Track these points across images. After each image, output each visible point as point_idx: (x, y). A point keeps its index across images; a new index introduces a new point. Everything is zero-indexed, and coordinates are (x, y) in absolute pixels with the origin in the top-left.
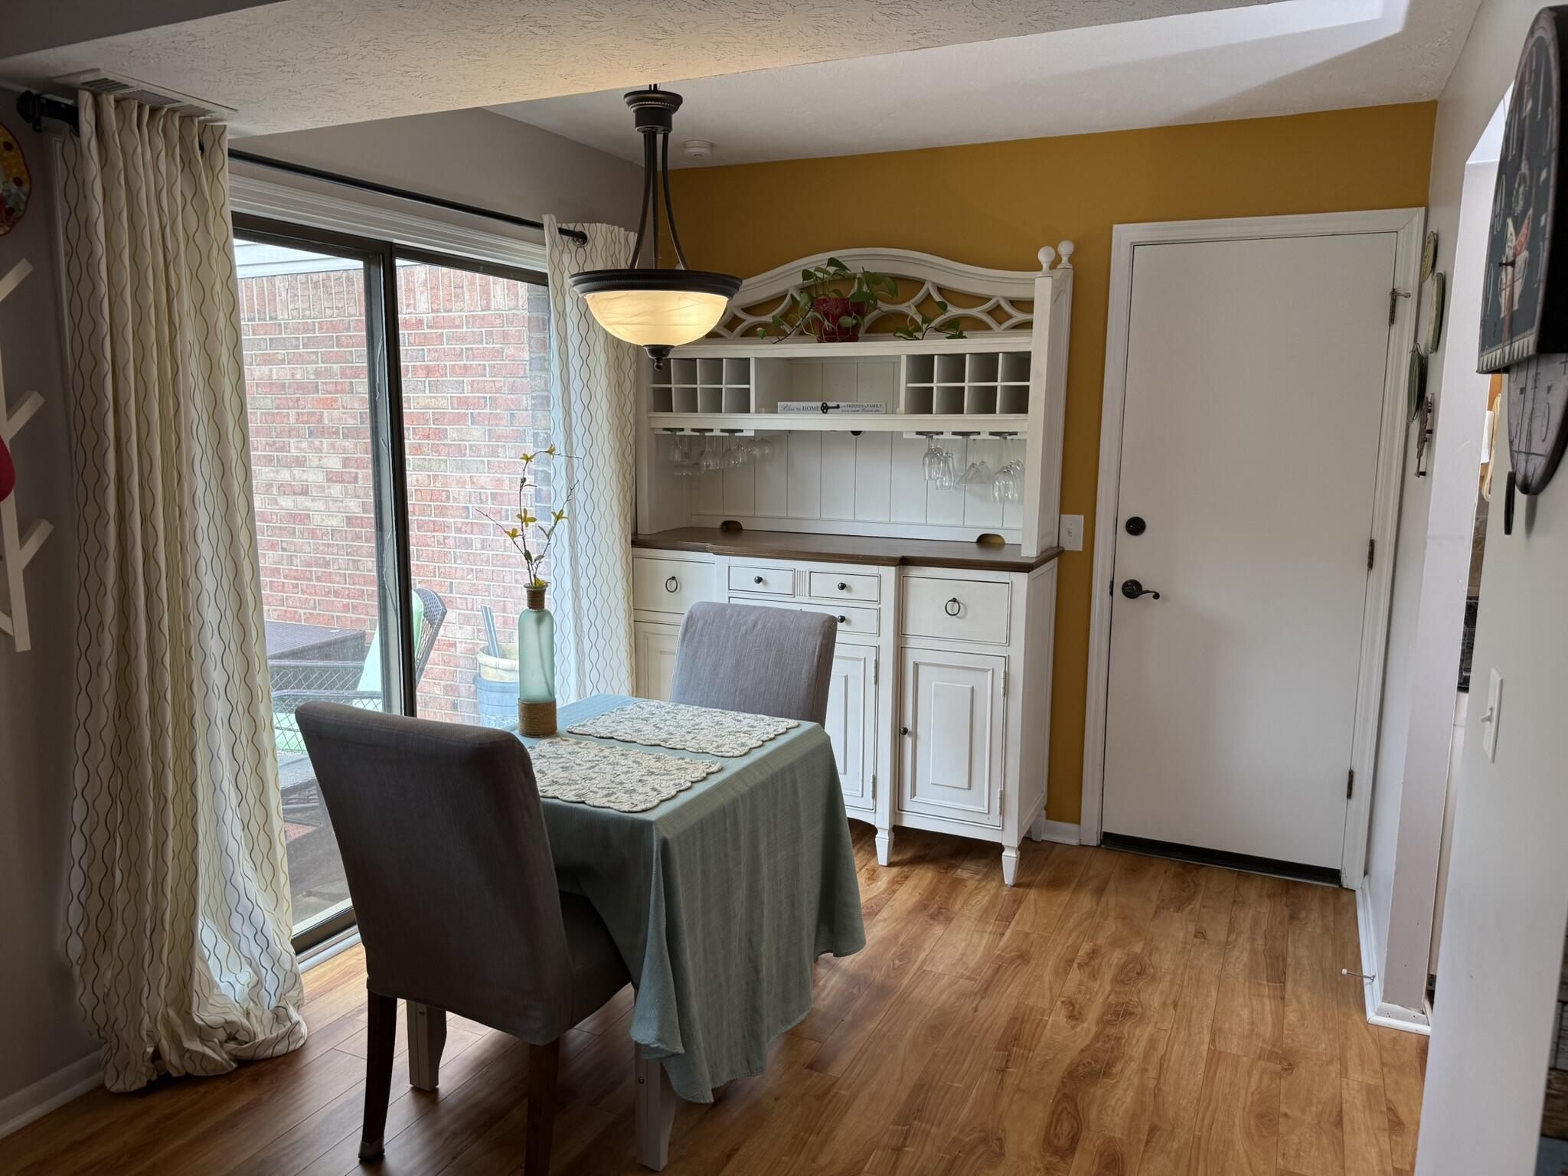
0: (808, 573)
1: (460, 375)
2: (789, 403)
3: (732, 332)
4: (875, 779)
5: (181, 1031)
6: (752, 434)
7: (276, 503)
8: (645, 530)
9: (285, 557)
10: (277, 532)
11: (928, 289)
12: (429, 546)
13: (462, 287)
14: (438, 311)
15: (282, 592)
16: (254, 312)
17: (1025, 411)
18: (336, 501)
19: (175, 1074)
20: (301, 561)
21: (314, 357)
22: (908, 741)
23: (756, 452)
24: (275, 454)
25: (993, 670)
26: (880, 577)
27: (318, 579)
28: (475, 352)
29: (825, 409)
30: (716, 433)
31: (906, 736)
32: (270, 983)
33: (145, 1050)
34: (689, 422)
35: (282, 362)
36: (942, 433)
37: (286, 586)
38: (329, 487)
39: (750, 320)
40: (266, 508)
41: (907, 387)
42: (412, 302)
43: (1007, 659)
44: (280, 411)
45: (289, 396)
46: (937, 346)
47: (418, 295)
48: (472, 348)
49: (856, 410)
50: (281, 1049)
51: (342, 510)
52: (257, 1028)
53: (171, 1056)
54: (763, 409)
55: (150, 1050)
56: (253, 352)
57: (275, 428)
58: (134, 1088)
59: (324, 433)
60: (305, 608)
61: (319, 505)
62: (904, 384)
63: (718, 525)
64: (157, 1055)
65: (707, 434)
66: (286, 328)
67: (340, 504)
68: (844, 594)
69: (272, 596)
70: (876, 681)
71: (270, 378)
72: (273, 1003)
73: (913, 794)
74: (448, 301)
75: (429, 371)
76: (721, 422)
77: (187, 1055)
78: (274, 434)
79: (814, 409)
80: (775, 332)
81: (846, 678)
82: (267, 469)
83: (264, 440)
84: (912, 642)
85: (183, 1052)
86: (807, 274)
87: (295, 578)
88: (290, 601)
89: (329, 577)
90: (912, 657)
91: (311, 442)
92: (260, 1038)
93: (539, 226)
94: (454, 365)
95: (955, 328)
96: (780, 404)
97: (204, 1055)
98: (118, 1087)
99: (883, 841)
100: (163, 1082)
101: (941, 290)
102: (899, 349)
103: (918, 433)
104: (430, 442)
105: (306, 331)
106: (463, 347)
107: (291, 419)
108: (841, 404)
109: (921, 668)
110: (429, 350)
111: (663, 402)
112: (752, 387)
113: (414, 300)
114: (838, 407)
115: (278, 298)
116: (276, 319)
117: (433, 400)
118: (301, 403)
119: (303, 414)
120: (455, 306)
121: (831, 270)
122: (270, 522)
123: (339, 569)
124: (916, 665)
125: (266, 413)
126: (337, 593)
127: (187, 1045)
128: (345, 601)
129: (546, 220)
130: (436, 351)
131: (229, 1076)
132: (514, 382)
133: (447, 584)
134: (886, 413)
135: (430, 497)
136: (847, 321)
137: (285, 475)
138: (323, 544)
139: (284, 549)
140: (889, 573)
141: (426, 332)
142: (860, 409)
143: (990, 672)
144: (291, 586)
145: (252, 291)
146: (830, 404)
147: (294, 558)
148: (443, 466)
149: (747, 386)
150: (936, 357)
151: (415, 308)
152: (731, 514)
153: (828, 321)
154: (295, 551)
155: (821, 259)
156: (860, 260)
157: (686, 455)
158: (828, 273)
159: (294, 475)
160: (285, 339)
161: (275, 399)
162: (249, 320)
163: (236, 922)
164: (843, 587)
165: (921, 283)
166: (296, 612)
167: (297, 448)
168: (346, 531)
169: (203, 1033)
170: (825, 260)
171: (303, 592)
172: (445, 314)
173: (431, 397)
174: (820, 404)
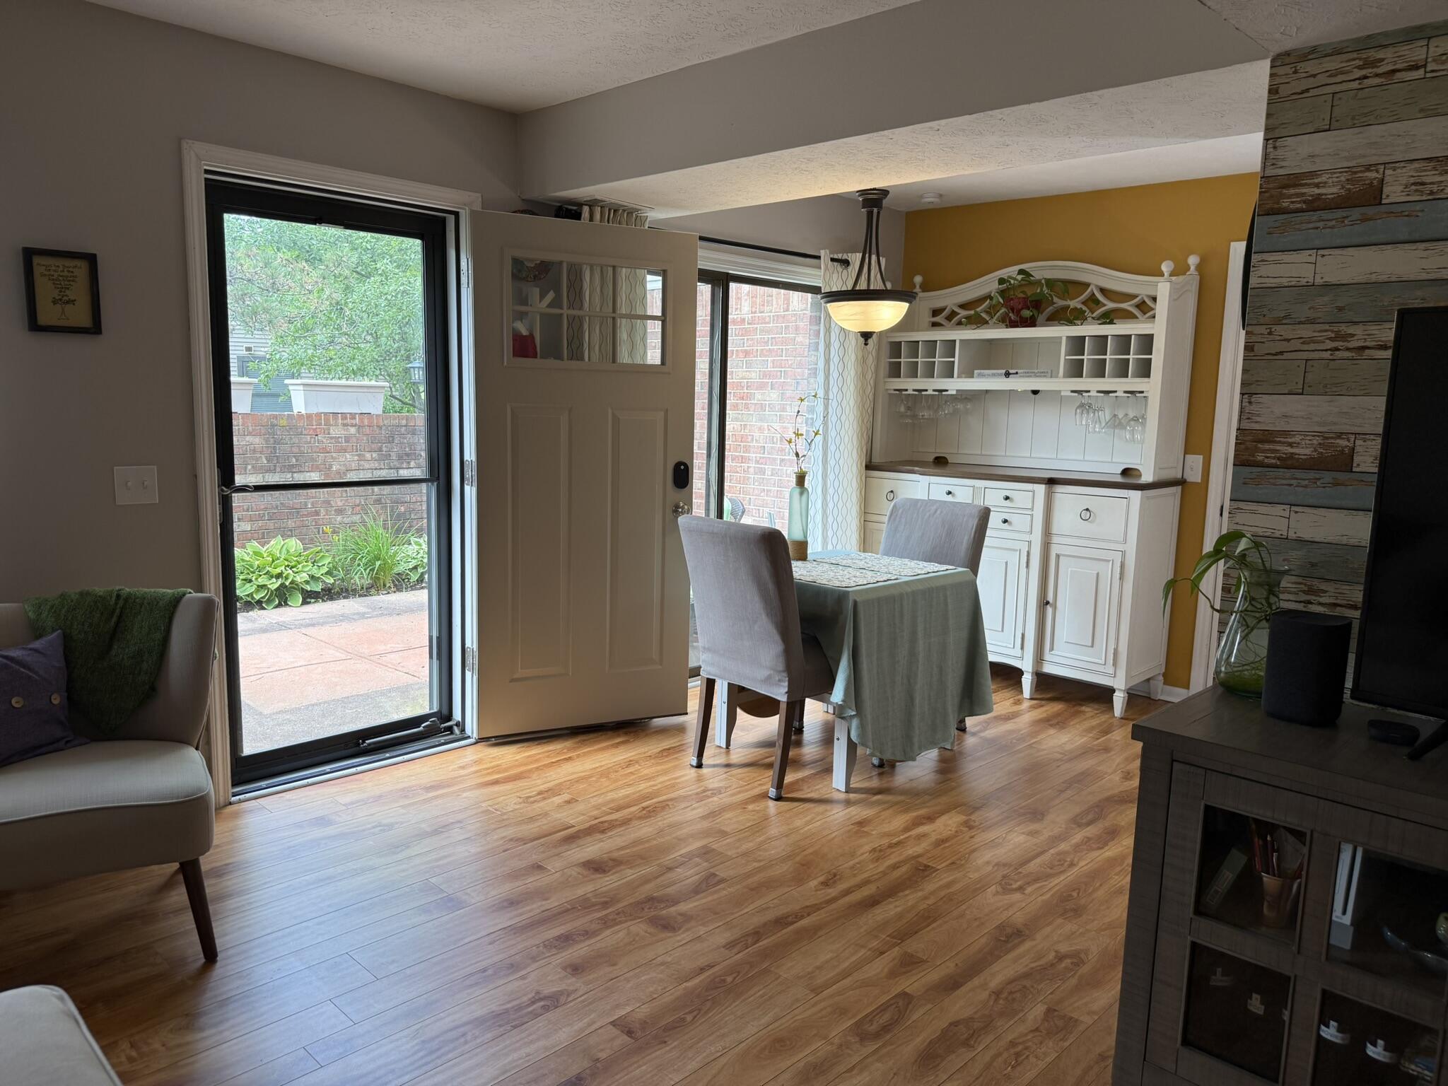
0: (983, 489)
1: (766, 356)
2: (982, 371)
3: (950, 321)
4: (1023, 635)
6: (954, 393)
8: (877, 459)
11: (1092, 290)
12: (738, 473)
13: (772, 296)
14: (755, 312)
17: (1148, 376)
22: (1049, 610)
23: (960, 406)
25: (1113, 561)
26: (1034, 492)
28: (777, 340)
29: (1007, 375)
30: (930, 392)
31: (1048, 606)
34: (911, 385)
36: (1089, 391)
39: (963, 313)
41: (1065, 359)
42: (739, 306)
43: (1124, 553)
46: (1090, 329)
47: (743, 301)
48: (775, 338)
49: (1028, 375)
54: (963, 376)
62: (1063, 356)
63: (931, 459)
65: (923, 393)
68: (1007, 503)
70: (1028, 566)
73: (1052, 649)
74: (762, 306)
75: (747, 353)
76: (931, 385)
79: (1000, 375)
80: (977, 322)
81: (1006, 563)
84: (1055, 539)
86: (1001, 281)
90: (1054, 550)
93: (818, 257)
94: (762, 349)
95: (1108, 318)
96: (976, 372)
99: (1027, 681)
101: (1103, 290)
102: (1063, 332)
103: (1072, 391)
104: (744, 402)
106: (770, 336)
108: (1019, 371)
109: (1061, 557)
110: (748, 339)
111: (895, 371)
112: (956, 360)
113: (741, 305)
114: (1017, 373)
117: (748, 373)
120: (767, 309)
121: (1020, 277)
124: (1058, 556)
129: (822, 253)
130: (752, 340)
132: (801, 360)
133: (748, 499)
134: (1051, 377)
135: (740, 440)
136: (1026, 313)
140: (1041, 489)
141: (746, 326)
142: (1033, 374)
143: (1111, 562)
146: (1011, 371)
148: (751, 418)
149: (952, 359)
150: (1087, 338)
151: (741, 311)
152: (941, 452)
153: (1013, 312)
155: (1011, 271)
156: (1042, 270)
157: (908, 408)
158: (1017, 280)
164: (1007, 498)
165: (1087, 285)
170: (1015, 271)
172: (759, 315)
173: (746, 371)
174: (1004, 371)
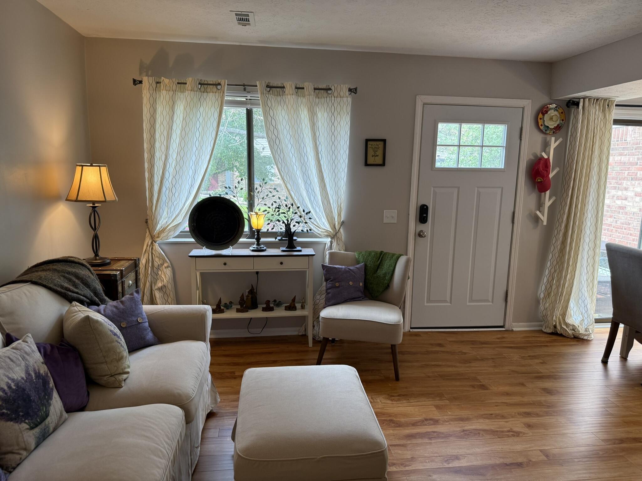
5: (562, 322)
9: (614, 221)
10: (613, 212)
15: (611, 232)
16: (619, 138)
18: (637, 203)
19: (558, 332)
20: (620, 222)
21: (638, 153)
24: (617, 186)
27: (625, 229)
32: (586, 322)
33: (553, 323)
35: (626, 155)
37: (613, 230)
38: (635, 198)
40: (611, 204)
44: (622, 171)
45: (626, 166)
50: (586, 338)
52: (581, 330)
53: (558, 327)
55: (554, 323)
56: (616, 152)
57: (619, 177)
58: (548, 332)
59: (636, 179)
60: (619, 239)
61: (631, 204)
64: (555, 327)
66: (629, 143)
67: (638, 204)
69: (607, 233)
71: (620, 160)
72: (586, 327)
77: (562, 329)
78: (618, 179)
82: (614, 191)
83: (614, 181)
85: (561, 327)
87: (617, 228)
88: (613, 236)
89: (629, 229)
91: (631, 182)
92: (581, 332)
97: (566, 330)
98: (545, 331)
100: (555, 333)
105: (637, 144)
107: (625, 174)
115: (628, 133)
116: (626, 141)
118: (630, 169)
119: (630, 173)
122: (612, 208)
123: (634, 226)
125: (616, 172)
126: (631, 235)
127: (563, 326)
128: (634, 237)
131: (571, 338)
137: (620, 193)
138: (629, 217)
139: (615, 218)
144: (615, 231)
145: (619, 132)
147: (618, 221)
154: (619, 219)
159: (623, 193)
160: (628, 147)
161: (621, 167)
162: (617, 141)
163: (580, 301)
166: (615, 239)
167: (626, 184)
168: (638, 214)
169: (567, 325)
171: (619, 233)
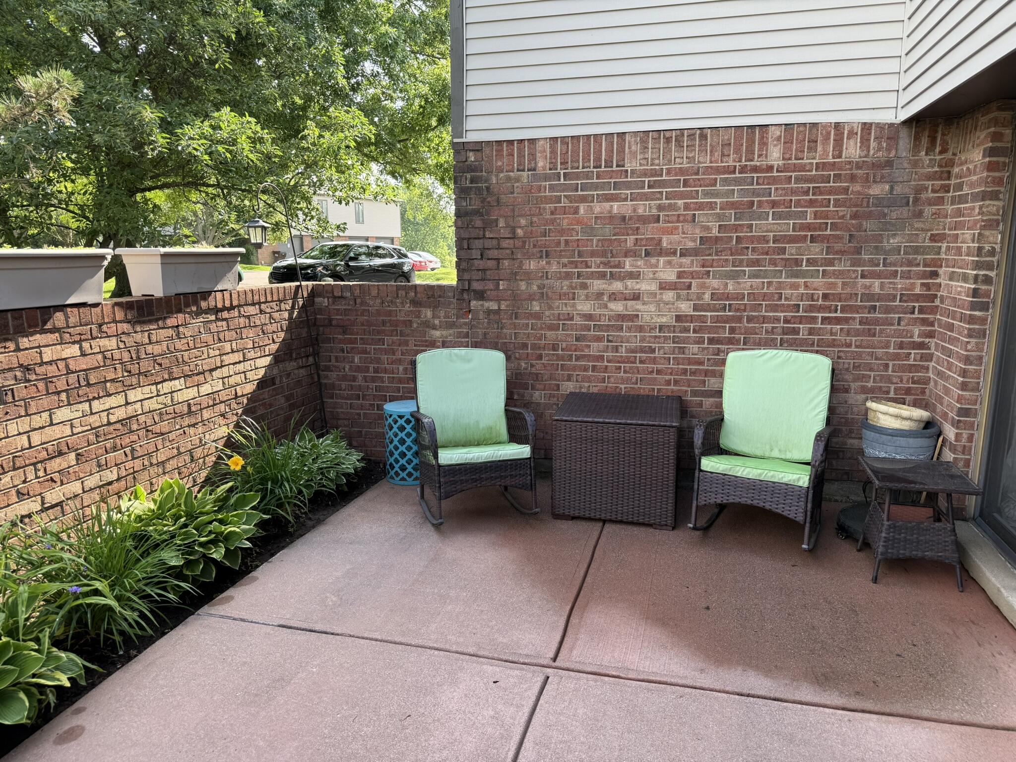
1: (803, 207)
7: (606, 307)
14: (790, 159)
28: (822, 189)
42: (765, 152)
47: (771, 146)
48: (819, 187)
51: (672, 310)
74: (801, 152)
94: (799, 200)
106: (811, 185)
113: (767, 150)
132: (857, 211)
141: (775, 174)
148: (778, 275)
151: (766, 157)
172: (795, 161)
173: (774, 224)
